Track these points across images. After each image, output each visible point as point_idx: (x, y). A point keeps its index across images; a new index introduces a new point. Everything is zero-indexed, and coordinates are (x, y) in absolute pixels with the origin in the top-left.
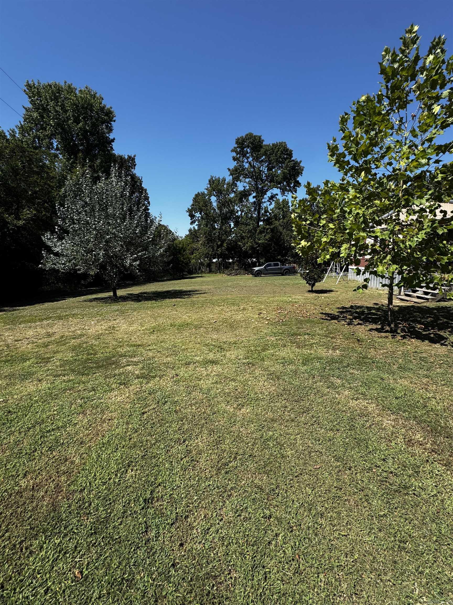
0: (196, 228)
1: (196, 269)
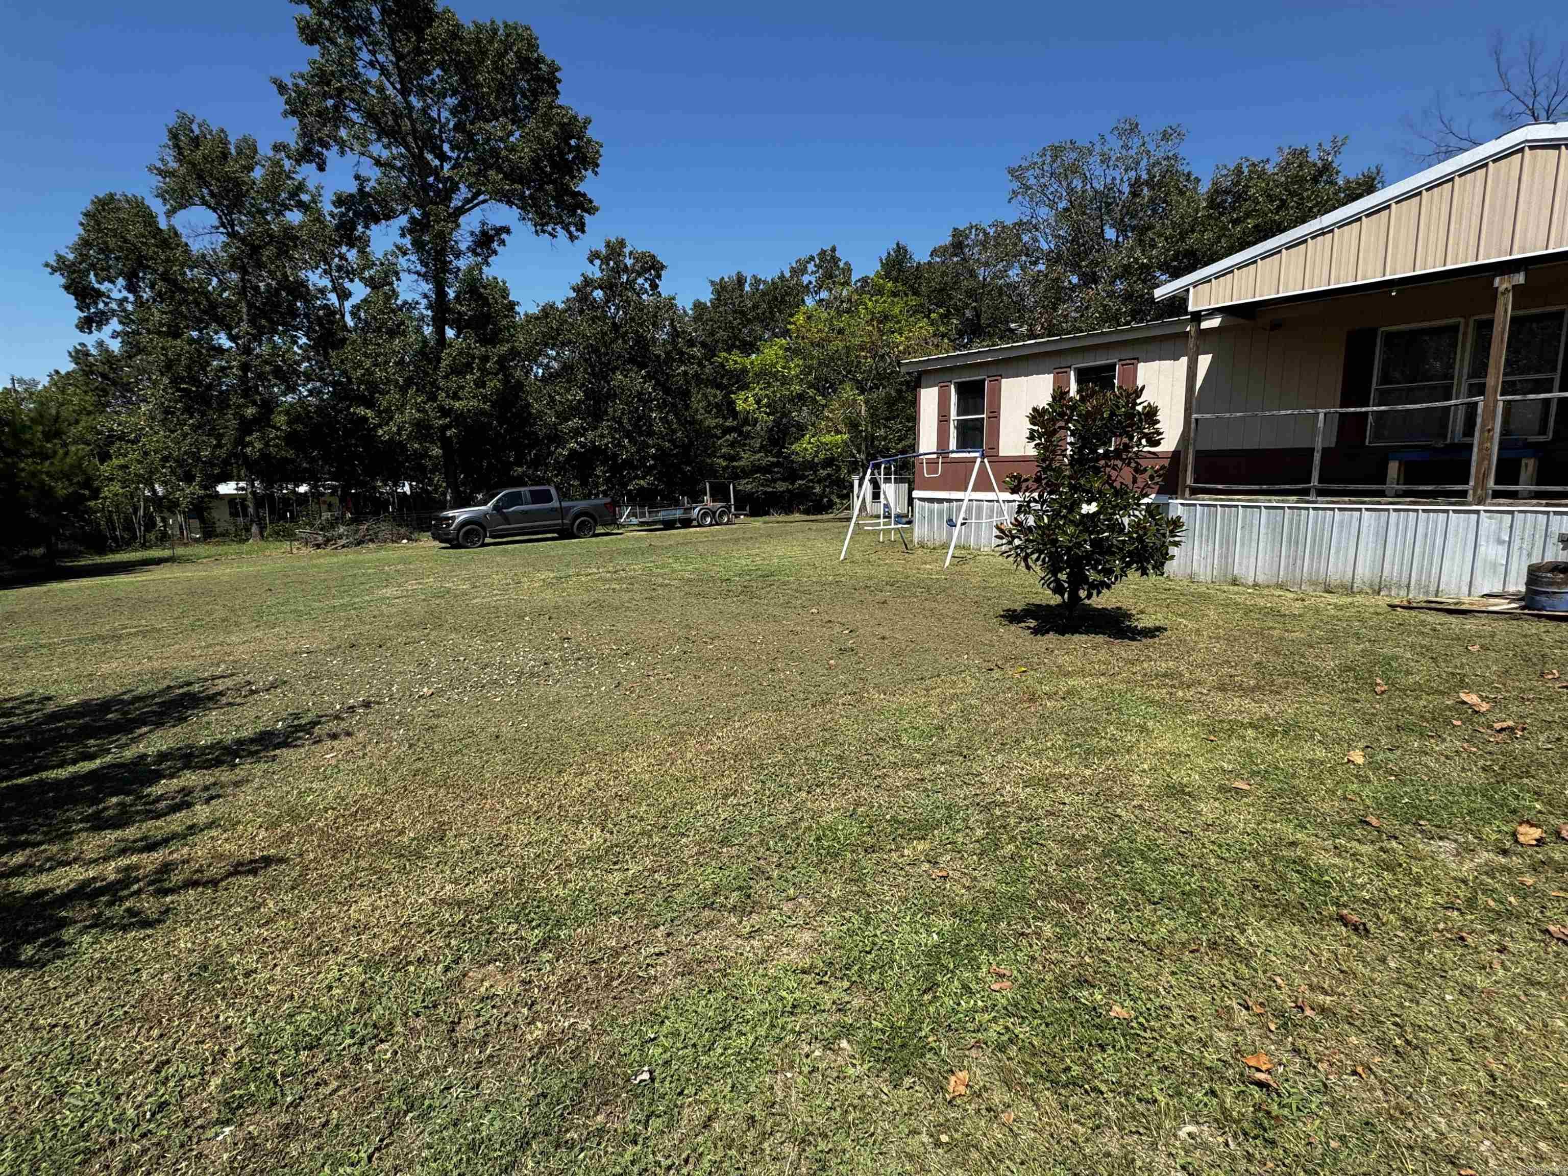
0: (115, 346)
1: (129, 526)
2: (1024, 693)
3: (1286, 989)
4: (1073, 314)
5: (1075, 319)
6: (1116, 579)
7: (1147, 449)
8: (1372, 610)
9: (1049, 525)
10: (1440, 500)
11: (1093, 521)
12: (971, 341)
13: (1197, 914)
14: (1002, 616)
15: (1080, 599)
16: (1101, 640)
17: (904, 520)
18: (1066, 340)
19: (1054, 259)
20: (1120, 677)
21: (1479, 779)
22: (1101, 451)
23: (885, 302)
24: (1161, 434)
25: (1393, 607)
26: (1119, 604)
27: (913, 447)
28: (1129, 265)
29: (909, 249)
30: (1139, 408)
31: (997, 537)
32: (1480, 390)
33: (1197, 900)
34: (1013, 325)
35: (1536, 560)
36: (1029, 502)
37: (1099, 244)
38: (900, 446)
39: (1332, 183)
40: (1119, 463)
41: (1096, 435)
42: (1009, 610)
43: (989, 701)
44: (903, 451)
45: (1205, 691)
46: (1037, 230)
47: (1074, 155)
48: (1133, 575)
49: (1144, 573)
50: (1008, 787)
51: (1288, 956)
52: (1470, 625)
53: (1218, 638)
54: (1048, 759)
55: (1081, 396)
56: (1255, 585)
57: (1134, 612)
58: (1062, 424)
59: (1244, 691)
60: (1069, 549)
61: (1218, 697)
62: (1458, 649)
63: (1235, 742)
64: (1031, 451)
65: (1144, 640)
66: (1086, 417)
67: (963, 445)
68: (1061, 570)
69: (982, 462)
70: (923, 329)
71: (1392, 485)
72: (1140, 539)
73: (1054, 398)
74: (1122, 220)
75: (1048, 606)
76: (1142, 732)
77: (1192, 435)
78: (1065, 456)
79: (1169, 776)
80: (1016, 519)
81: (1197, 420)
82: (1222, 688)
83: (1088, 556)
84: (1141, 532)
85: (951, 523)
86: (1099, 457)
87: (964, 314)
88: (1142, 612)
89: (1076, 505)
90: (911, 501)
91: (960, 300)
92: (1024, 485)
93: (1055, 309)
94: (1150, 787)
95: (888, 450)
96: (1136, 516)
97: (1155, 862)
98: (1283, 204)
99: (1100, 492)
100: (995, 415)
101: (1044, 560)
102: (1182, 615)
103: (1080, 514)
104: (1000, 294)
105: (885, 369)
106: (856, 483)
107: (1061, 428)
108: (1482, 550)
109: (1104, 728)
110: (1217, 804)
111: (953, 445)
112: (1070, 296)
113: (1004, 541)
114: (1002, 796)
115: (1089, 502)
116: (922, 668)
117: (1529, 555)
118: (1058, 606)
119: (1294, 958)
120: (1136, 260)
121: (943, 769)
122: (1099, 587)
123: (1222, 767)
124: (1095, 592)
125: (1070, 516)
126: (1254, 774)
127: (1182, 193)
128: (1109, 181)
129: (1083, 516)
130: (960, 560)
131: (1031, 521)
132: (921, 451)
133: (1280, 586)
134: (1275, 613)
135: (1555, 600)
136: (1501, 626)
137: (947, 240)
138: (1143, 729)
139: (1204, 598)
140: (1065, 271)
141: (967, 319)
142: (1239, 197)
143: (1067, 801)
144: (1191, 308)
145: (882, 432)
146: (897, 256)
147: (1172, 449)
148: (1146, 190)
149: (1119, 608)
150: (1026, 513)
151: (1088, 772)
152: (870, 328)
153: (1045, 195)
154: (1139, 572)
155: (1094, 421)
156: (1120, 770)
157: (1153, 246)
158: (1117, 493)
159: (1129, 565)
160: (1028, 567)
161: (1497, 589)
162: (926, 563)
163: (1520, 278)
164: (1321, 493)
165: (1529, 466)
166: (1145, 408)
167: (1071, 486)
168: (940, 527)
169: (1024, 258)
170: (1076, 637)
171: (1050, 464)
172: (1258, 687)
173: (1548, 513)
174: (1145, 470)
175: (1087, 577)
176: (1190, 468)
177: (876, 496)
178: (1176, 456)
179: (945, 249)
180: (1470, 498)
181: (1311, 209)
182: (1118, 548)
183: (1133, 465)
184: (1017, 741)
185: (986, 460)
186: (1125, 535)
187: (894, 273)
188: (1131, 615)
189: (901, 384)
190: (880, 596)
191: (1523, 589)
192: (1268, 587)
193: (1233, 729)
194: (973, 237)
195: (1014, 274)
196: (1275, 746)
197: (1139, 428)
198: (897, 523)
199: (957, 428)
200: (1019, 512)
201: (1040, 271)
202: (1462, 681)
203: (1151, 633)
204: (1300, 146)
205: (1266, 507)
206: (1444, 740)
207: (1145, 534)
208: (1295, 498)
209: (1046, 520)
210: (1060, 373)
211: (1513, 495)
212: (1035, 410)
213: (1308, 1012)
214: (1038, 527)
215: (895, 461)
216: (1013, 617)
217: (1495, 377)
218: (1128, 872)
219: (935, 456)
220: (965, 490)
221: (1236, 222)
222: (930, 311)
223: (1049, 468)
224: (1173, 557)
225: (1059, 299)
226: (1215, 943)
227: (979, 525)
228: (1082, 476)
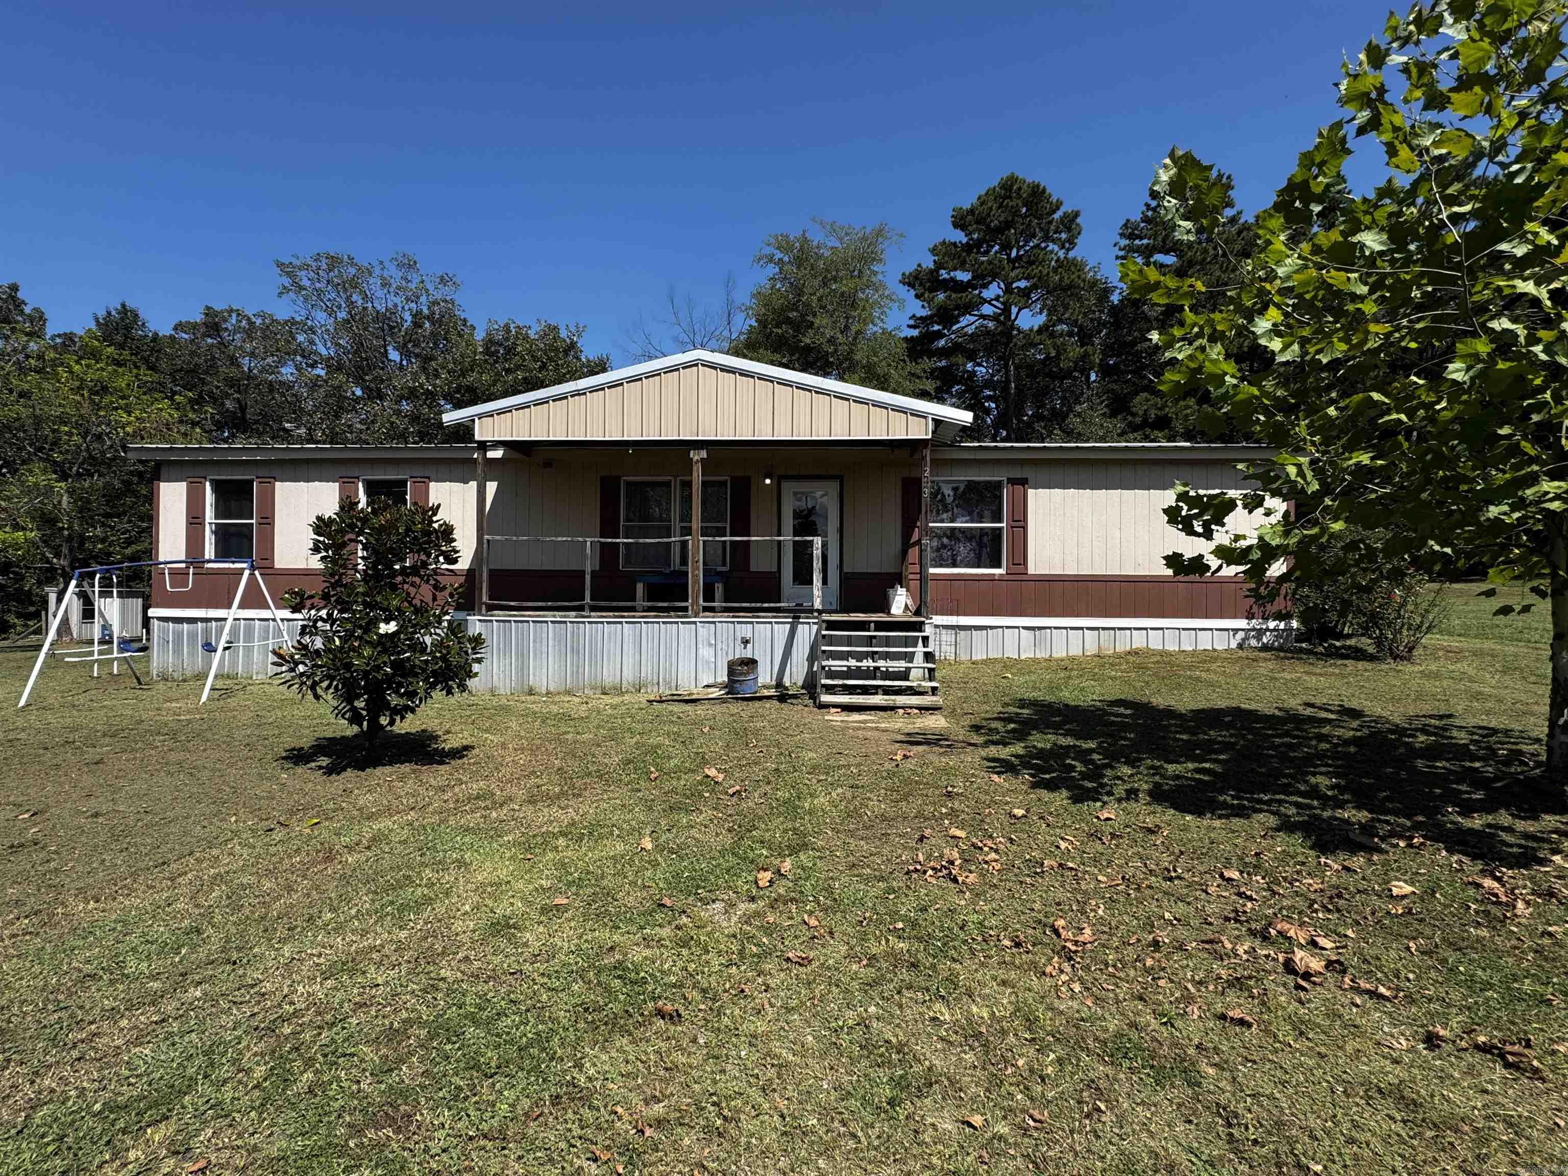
2: (318, 851)
3: (626, 1117)
4: (358, 426)
5: (361, 431)
6: (421, 702)
7: (445, 566)
8: (636, 706)
9: (342, 648)
10: (672, 614)
11: (393, 642)
12: (233, 436)
13: (535, 1069)
14: (283, 758)
15: (382, 727)
16: (408, 769)
17: (136, 645)
18: (353, 451)
19: (334, 367)
20: (431, 809)
21: (728, 840)
22: (397, 567)
23: (103, 369)
24: (458, 552)
25: (650, 701)
26: (424, 726)
27: (151, 552)
28: (415, 388)
29: (141, 314)
30: (436, 525)
31: (274, 664)
32: (687, 531)
33: (534, 1051)
34: (287, 425)
35: (731, 658)
36: (316, 621)
37: (383, 363)
38: (128, 551)
39: (579, 359)
40: (417, 580)
41: (391, 550)
42: (294, 749)
43: (269, 873)
44: (133, 558)
45: (517, 807)
46: (314, 333)
47: (352, 271)
48: (438, 694)
49: (449, 692)
50: (300, 988)
51: (623, 1076)
52: (700, 710)
53: (522, 749)
54: (353, 932)
55: (373, 508)
56: (548, 693)
57: (440, 733)
58: (352, 536)
59: (552, 799)
60: (366, 674)
61: (529, 810)
62: (697, 732)
63: (550, 855)
64: (315, 563)
65: (453, 762)
66: (379, 531)
67: (223, 553)
68: (358, 697)
69: (252, 574)
70: (164, 410)
71: (640, 602)
72: (444, 658)
73: (342, 508)
74: (405, 345)
75: (343, 737)
76: (459, 868)
77: (485, 555)
78: (357, 571)
79: (492, 911)
80: (299, 642)
81: (488, 541)
82: (532, 801)
83: (389, 679)
84: (444, 651)
85: (209, 648)
86: (394, 573)
87: (223, 404)
88: (448, 732)
89: (373, 623)
90: (146, 622)
91: (218, 388)
92: (308, 603)
93: (337, 417)
94: (474, 931)
95: (109, 554)
96: (439, 635)
97: (489, 1022)
98: (543, 367)
99: (398, 609)
100: (268, 521)
101: (336, 688)
102: (487, 731)
103: (377, 634)
104: (271, 391)
105: (103, 453)
106: (53, 598)
107: (351, 540)
108: (700, 651)
109: (419, 873)
110: (541, 929)
111: (209, 551)
112: (354, 407)
113: (284, 668)
114: (292, 1003)
115: (387, 622)
116: (164, 849)
117: (727, 654)
118: (355, 736)
119: (628, 1075)
120: (421, 385)
121: (198, 994)
122: (401, 712)
123: (541, 886)
124: (398, 718)
125: (366, 637)
126: (569, 884)
127: (461, 336)
128: (390, 305)
129: (381, 636)
130: (222, 693)
131: (319, 643)
132: (161, 559)
133: (568, 692)
134: (566, 718)
135: (744, 687)
136: (718, 709)
137: (198, 317)
138: (462, 864)
139: (506, 709)
140: (347, 381)
141: (227, 410)
142: (510, 351)
143: (380, 981)
144: (477, 438)
145: (99, 531)
146: (122, 319)
147: (467, 567)
148: (427, 325)
149: (424, 731)
150: (311, 634)
151: (403, 934)
152: (78, 398)
153: (322, 300)
154: (444, 692)
155: (389, 535)
156: (440, 921)
157: (437, 376)
158: (417, 611)
159: (433, 686)
160: (317, 697)
161: (711, 681)
162: (170, 701)
163: (704, 454)
164: (593, 609)
165: (719, 589)
166: (441, 526)
167: (364, 603)
168: (192, 654)
169: (299, 358)
170: (379, 771)
171: (340, 579)
172: (563, 793)
173: (733, 622)
174: (444, 588)
175: (388, 703)
176: (484, 585)
177: (88, 614)
178: (471, 574)
179: (194, 326)
180: (690, 613)
181: (564, 375)
182: (420, 668)
183: (432, 582)
184: (311, 919)
185: (257, 572)
186: (428, 654)
187: (119, 338)
188: (438, 736)
189: (132, 473)
190: (91, 754)
191: (726, 679)
192: (559, 693)
193: (546, 841)
194: (234, 321)
195: (287, 372)
196: (584, 849)
197: (436, 545)
198: (121, 650)
199: (216, 533)
200: (303, 633)
201: (319, 376)
202: (703, 758)
203: (459, 753)
204: (553, 323)
205: (552, 622)
206: (701, 813)
207: (449, 653)
208: (573, 613)
209: (338, 642)
210: (346, 482)
211: (712, 610)
212: (319, 518)
213: (648, 1132)
214: (328, 650)
215: (120, 569)
216: (298, 757)
217: (696, 523)
218: (459, 1049)
219: (183, 565)
220: (229, 606)
221: (508, 371)
222: (174, 393)
223: (338, 583)
224: (476, 674)
225: (341, 408)
226: (557, 1097)
227: (249, 650)
228: (378, 593)
